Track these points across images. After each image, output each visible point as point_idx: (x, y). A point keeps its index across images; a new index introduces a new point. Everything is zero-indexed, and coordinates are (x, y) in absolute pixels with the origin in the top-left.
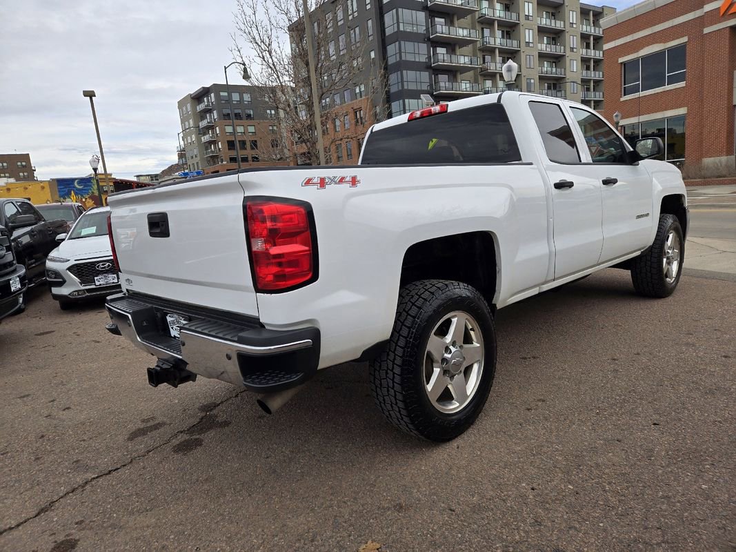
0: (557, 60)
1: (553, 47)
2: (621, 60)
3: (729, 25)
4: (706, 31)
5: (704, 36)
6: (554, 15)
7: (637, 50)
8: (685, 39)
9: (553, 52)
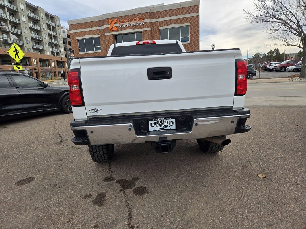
0: (38, 32)
1: (36, 26)
2: (77, 38)
3: (113, 34)
4: (106, 34)
5: (105, 36)
6: (34, 13)
7: (82, 36)
8: (99, 36)
9: (36, 28)
